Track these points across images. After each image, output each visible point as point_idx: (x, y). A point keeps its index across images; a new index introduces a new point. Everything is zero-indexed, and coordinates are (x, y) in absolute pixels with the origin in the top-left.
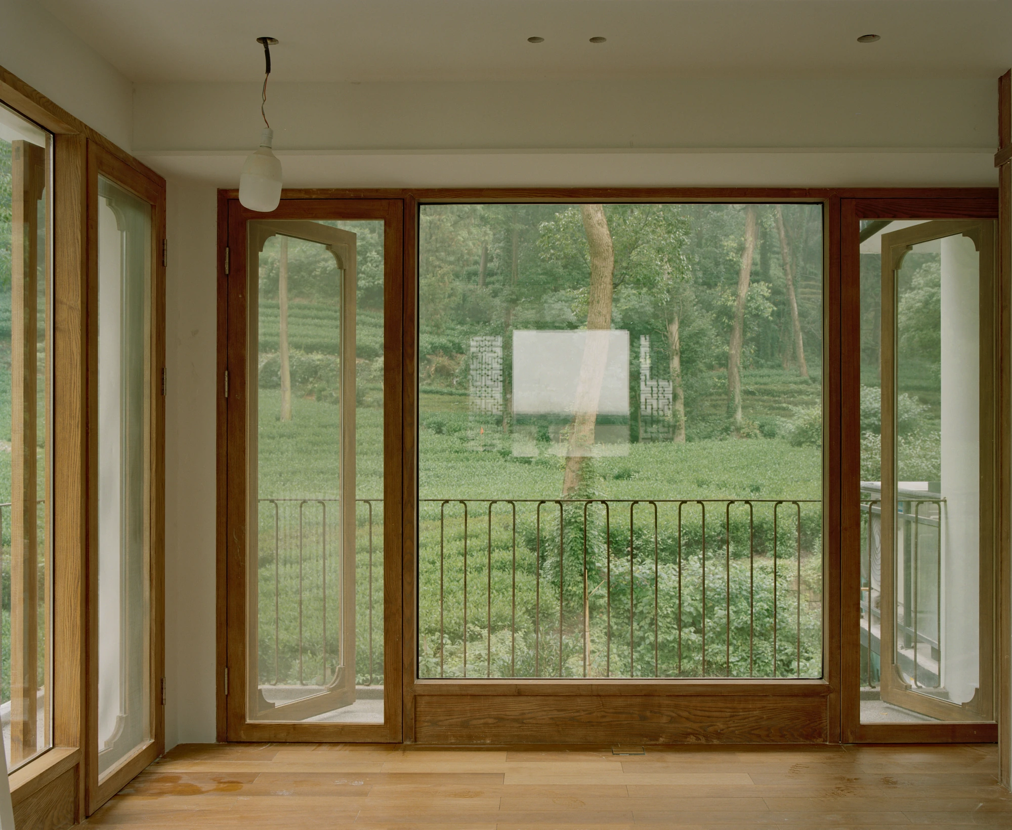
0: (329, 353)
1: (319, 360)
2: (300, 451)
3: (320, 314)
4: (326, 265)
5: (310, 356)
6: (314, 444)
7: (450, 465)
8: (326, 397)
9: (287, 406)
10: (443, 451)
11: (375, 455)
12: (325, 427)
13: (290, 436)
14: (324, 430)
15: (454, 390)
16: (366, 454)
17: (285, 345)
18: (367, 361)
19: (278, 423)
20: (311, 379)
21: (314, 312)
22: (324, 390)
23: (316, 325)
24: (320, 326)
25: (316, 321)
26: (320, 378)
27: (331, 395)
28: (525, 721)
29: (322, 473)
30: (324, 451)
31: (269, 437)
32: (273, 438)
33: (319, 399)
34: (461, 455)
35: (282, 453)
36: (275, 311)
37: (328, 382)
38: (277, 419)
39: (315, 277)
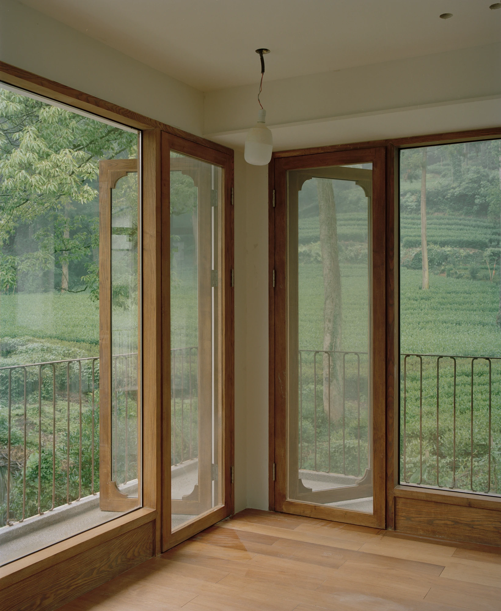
0: (455, 247)
1: (448, 251)
2: (433, 308)
3: (450, 222)
4: (454, 191)
5: (443, 248)
6: (441, 304)
8: (453, 274)
9: (426, 281)
11: (481, 311)
12: (450, 293)
13: (428, 299)
14: (449, 295)
16: (475, 310)
17: (425, 243)
18: (480, 251)
19: (421, 291)
20: (443, 263)
21: (446, 221)
22: (452, 269)
23: (447, 229)
24: (450, 229)
25: (448, 226)
26: (449, 262)
27: (456, 273)
28: (474, 527)
29: (445, 322)
30: (448, 308)
31: (414, 300)
32: (416, 300)
33: (448, 275)
35: (421, 310)
36: (419, 221)
37: (454, 264)
38: (420, 288)
39: (447, 199)
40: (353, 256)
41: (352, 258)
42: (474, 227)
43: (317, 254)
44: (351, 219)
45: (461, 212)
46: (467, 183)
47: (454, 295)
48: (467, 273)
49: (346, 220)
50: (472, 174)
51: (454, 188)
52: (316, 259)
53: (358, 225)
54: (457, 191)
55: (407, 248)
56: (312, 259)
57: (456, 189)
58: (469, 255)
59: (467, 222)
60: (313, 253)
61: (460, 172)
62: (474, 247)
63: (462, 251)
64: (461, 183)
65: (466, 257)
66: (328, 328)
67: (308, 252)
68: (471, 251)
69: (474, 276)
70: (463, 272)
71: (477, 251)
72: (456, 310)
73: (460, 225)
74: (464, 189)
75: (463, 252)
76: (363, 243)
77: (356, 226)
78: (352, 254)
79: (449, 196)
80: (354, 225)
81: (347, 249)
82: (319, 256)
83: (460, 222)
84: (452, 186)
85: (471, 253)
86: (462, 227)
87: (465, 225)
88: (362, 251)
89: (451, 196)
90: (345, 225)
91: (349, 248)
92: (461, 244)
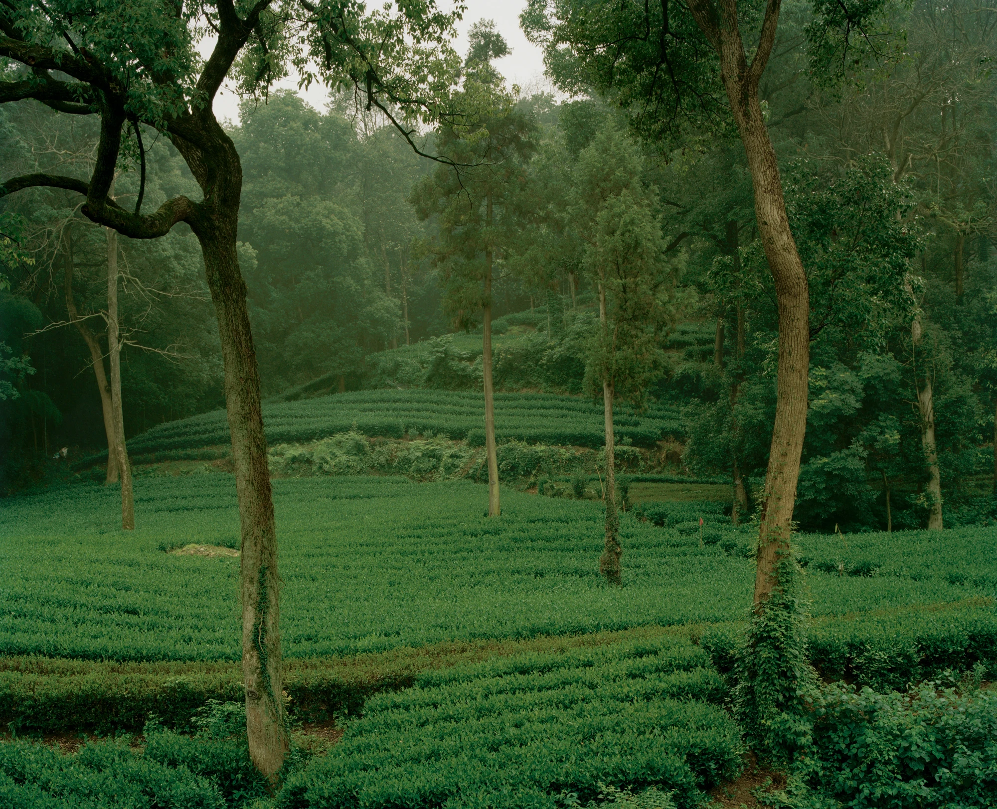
0: (553, 444)
1: (542, 451)
2: (501, 549)
3: (547, 403)
4: (553, 352)
5: (533, 447)
6: (515, 540)
7: (664, 560)
8: (547, 489)
9: (495, 501)
10: (658, 545)
11: (581, 551)
12: (531, 521)
13: (497, 532)
14: (531, 525)
15: (685, 478)
16: (572, 550)
17: (491, 438)
18: (592, 451)
19: (485, 519)
20: (534, 472)
21: (540, 403)
22: (546, 482)
23: (541, 415)
24: (546, 416)
25: (542, 411)
26: (542, 470)
27: (552, 487)
29: (518, 572)
30: (528, 548)
31: (471, 534)
32: (476, 536)
33: (541, 492)
34: (678, 549)
35: (481, 551)
37: (550, 473)
38: (485, 515)
39: (542, 366)
40: (384, 462)
41: (382, 466)
42: (584, 412)
43: (323, 458)
44: (383, 401)
45: (563, 387)
46: (572, 340)
47: (540, 524)
48: (568, 488)
49: (374, 401)
50: (580, 325)
51: (552, 348)
52: (321, 468)
53: (394, 410)
54: (558, 352)
55: (475, 447)
56: (314, 468)
57: (556, 350)
58: (575, 457)
59: (573, 404)
60: (316, 459)
61: (561, 321)
62: (583, 445)
63: (563, 450)
64: (562, 339)
65: (570, 460)
66: (250, 595)
67: (309, 456)
68: (578, 452)
69: (579, 492)
70: (562, 486)
71: (587, 450)
72: (540, 550)
73: (562, 408)
74: (568, 349)
75: (565, 452)
76: (400, 441)
77: (391, 412)
78: (382, 459)
79: (544, 361)
80: (388, 410)
81: (374, 449)
82: (327, 462)
83: (562, 404)
84: (548, 344)
85: (578, 454)
86: (565, 412)
87: (569, 409)
88: (399, 454)
89: (548, 361)
90: (371, 410)
91: (378, 448)
92: (561, 440)
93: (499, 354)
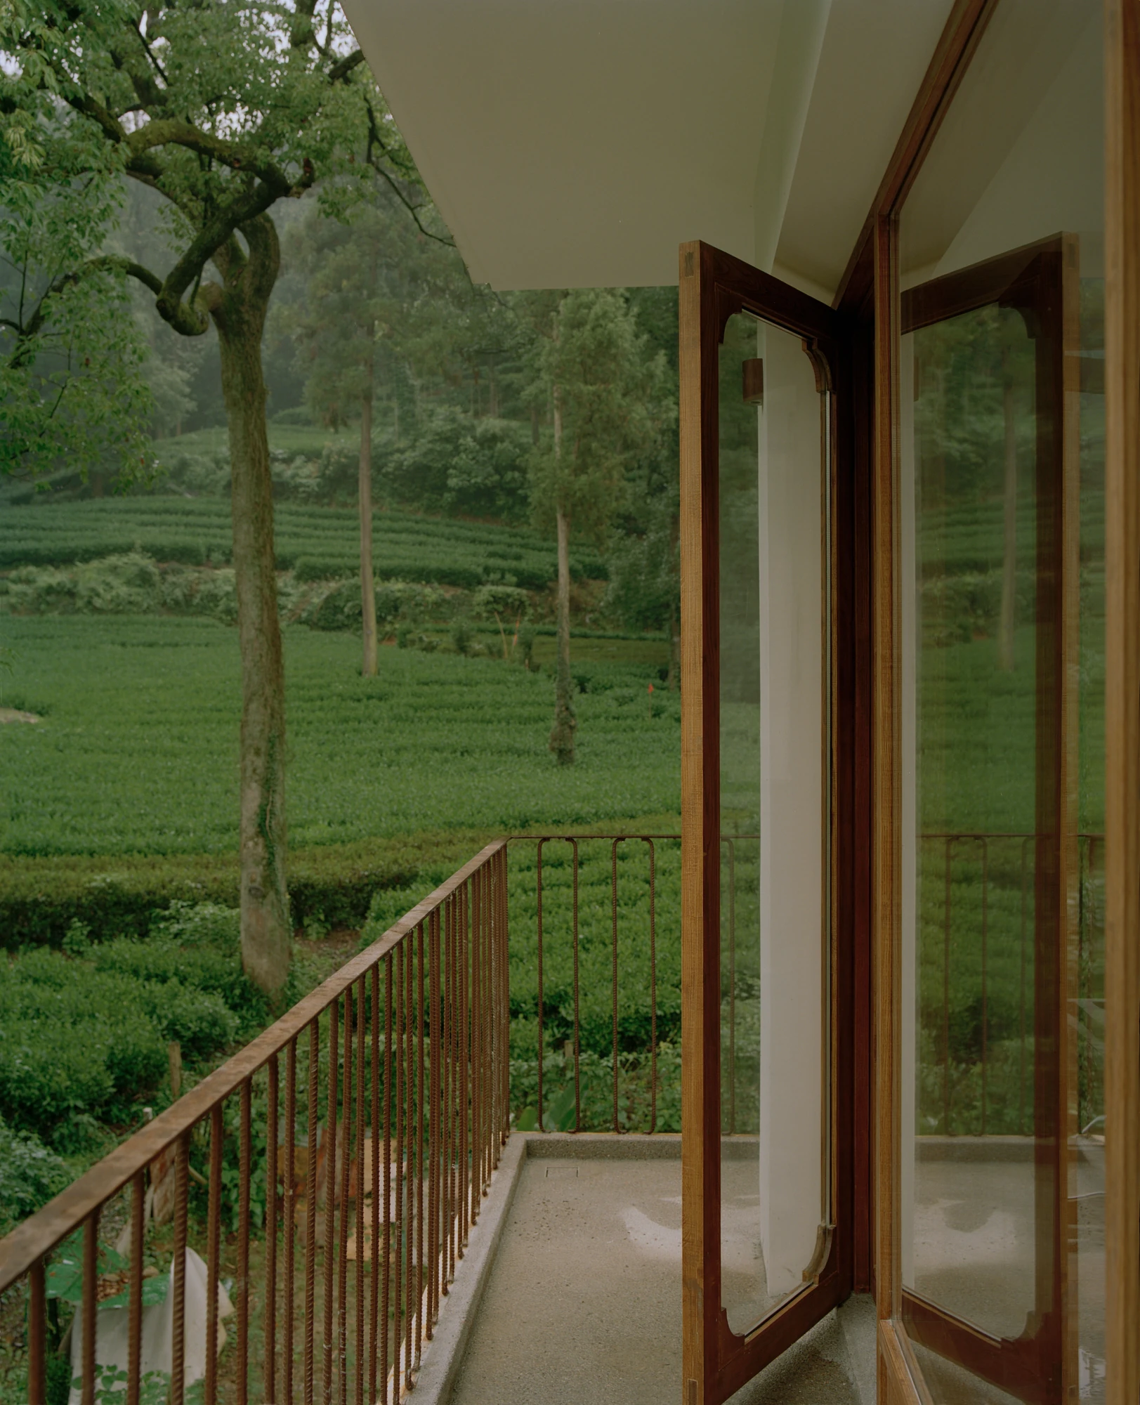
0: (413, 580)
1: (399, 591)
2: (398, 718)
3: (396, 525)
4: (402, 457)
5: (387, 584)
6: (415, 708)
7: (609, 737)
8: (413, 642)
9: (372, 656)
10: (597, 717)
11: (504, 724)
12: (426, 684)
14: (426, 688)
16: (490, 722)
17: (367, 570)
18: (466, 592)
19: (362, 679)
20: (389, 618)
21: (387, 524)
22: (409, 632)
23: (391, 542)
24: (397, 543)
25: (392, 536)
26: (404, 617)
27: (421, 639)
29: (436, 749)
30: (431, 718)
31: (352, 698)
32: (359, 700)
33: (403, 645)
34: (623, 723)
35: (375, 723)
36: (356, 523)
37: (415, 621)
38: (360, 674)
39: (386, 475)
40: (181, 598)
41: (177, 602)
42: (449, 539)
43: (93, 590)
44: (167, 511)
45: (416, 505)
46: (430, 442)
47: (437, 688)
48: (448, 641)
49: (156, 512)
50: (441, 423)
51: (402, 451)
52: (89, 603)
53: (186, 525)
54: (409, 458)
55: (306, 582)
56: (80, 603)
57: (408, 454)
58: (444, 600)
59: (431, 528)
60: (82, 589)
61: (413, 416)
62: (453, 584)
63: (428, 590)
64: (415, 440)
65: (437, 604)
66: (254, 771)
67: (69, 585)
68: (448, 593)
69: (462, 646)
70: (435, 639)
71: (459, 591)
72: (449, 721)
73: (418, 532)
74: (425, 455)
75: (431, 593)
76: (202, 568)
77: (182, 529)
78: (178, 593)
79: (390, 468)
80: (177, 525)
81: (164, 579)
82: (98, 595)
83: (417, 527)
84: (396, 446)
85: (448, 596)
86: (422, 538)
87: (428, 535)
88: (202, 587)
89: (396, 469)
90: (153, 524)
91: (171, 578)
92: (422, 575)
93: (328, 457)
